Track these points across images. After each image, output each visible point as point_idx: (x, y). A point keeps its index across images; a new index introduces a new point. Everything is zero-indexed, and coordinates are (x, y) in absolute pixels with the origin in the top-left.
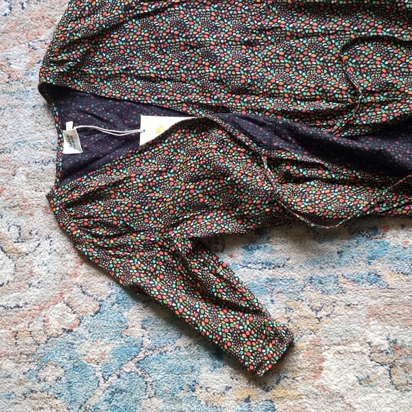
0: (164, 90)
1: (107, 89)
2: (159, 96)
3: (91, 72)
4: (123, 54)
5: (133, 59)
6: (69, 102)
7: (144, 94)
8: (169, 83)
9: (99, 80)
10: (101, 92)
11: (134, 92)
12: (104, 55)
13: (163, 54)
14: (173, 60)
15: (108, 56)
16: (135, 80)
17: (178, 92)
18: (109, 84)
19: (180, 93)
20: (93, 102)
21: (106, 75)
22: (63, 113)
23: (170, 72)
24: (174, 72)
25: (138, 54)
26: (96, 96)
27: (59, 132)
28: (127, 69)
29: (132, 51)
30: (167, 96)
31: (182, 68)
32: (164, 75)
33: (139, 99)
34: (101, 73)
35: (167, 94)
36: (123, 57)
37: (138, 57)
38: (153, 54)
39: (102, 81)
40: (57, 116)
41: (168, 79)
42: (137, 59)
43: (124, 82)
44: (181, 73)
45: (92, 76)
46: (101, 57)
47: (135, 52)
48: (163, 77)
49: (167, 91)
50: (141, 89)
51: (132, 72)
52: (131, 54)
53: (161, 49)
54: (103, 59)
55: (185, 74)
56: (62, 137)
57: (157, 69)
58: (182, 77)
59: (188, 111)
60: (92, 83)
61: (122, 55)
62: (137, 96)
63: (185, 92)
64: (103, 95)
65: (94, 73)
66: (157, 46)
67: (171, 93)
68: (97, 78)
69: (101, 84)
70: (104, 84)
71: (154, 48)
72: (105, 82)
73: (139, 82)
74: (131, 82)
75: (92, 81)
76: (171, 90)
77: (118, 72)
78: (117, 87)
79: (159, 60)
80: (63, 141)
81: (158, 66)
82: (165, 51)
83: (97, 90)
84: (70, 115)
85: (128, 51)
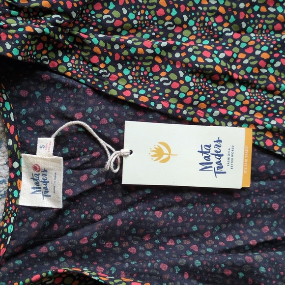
0: (232, 101)
1: (122, 82)
2: (224, 111)
3: (95, 41)
4: (162, 18)
5: (178, 30)
6: (38, 94)
7: (196, 103)
8: (243, 88)
9: (108, 60)
10: (110, 87)
11: (177, 97)
12: (125, 11)
13: (239, 32)
14: (258, 47)
15: (131, 16)
16: (181, 74)
17: (259, 108)
18: (126, 72)
19: (261, 112)
20: (91, 102)
21: (125, 53)
22: (25, 117)
23: (249, 69)
24: (256, 71)
25: (191, 23)
26: (97, 92)
27: (13, 157)
28: (168, 48)
29: (180, 15)
30: (237, 113)
31: (272, 65)
32: (237, 71)
33: (185, 112)
34: (117, 47)
35: (237, 109)
36: (161, 22)
37: (190, 28)
38: (220, 28)
39: (114, 63)
40: (12, 123)
41: (242, 82)
42: (187, 33)
43: (158, 74)
44: (268, 74)
45: (96, 50)
46: (116, 14)
47: (185, 18)
48: (235, 76)
49: (238, 104)
50: (191, 93)
51: (177, 55)
52: (178, 20)
53: (238, 22)
54: (120, 19)
55: (276, 77)
56: (19, 168)
57: (226, 59)
58: (269, 82)
59: (276, 148)
60: (94, 65)
61: (160, 18)
62: (180, 106)
63: (271, 111)
64: (113, 92)
65: (102, 44)
66: (229, 14)
67: (244, 109)
68: (105, 55)
69: (112, 69)
70: (117, 71)
71: (223, 16)
72: (120, 67)
73: (188, 79)
74: (173, 76)
75: (95, 59)
76: (247, 102)
77: (150, 51)
78: (143, 80)
79: (230, 41)
80: (20, 177)
81: (229, 54)
82: (244, 25)
83: (102, 80)
84: (40, 123)
85: (174, 13)
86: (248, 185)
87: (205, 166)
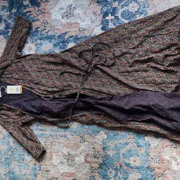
86: (22, 93)
87: (17, 91)
